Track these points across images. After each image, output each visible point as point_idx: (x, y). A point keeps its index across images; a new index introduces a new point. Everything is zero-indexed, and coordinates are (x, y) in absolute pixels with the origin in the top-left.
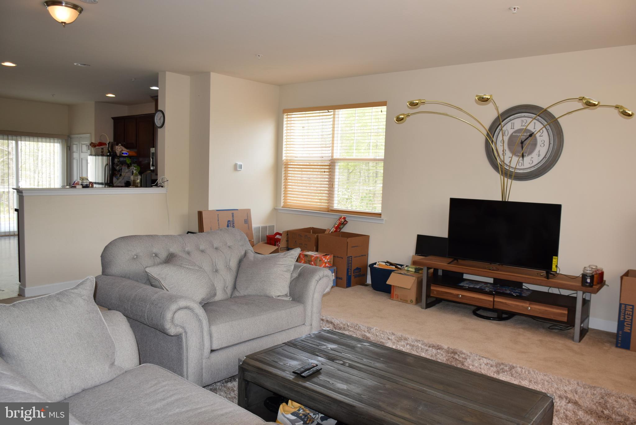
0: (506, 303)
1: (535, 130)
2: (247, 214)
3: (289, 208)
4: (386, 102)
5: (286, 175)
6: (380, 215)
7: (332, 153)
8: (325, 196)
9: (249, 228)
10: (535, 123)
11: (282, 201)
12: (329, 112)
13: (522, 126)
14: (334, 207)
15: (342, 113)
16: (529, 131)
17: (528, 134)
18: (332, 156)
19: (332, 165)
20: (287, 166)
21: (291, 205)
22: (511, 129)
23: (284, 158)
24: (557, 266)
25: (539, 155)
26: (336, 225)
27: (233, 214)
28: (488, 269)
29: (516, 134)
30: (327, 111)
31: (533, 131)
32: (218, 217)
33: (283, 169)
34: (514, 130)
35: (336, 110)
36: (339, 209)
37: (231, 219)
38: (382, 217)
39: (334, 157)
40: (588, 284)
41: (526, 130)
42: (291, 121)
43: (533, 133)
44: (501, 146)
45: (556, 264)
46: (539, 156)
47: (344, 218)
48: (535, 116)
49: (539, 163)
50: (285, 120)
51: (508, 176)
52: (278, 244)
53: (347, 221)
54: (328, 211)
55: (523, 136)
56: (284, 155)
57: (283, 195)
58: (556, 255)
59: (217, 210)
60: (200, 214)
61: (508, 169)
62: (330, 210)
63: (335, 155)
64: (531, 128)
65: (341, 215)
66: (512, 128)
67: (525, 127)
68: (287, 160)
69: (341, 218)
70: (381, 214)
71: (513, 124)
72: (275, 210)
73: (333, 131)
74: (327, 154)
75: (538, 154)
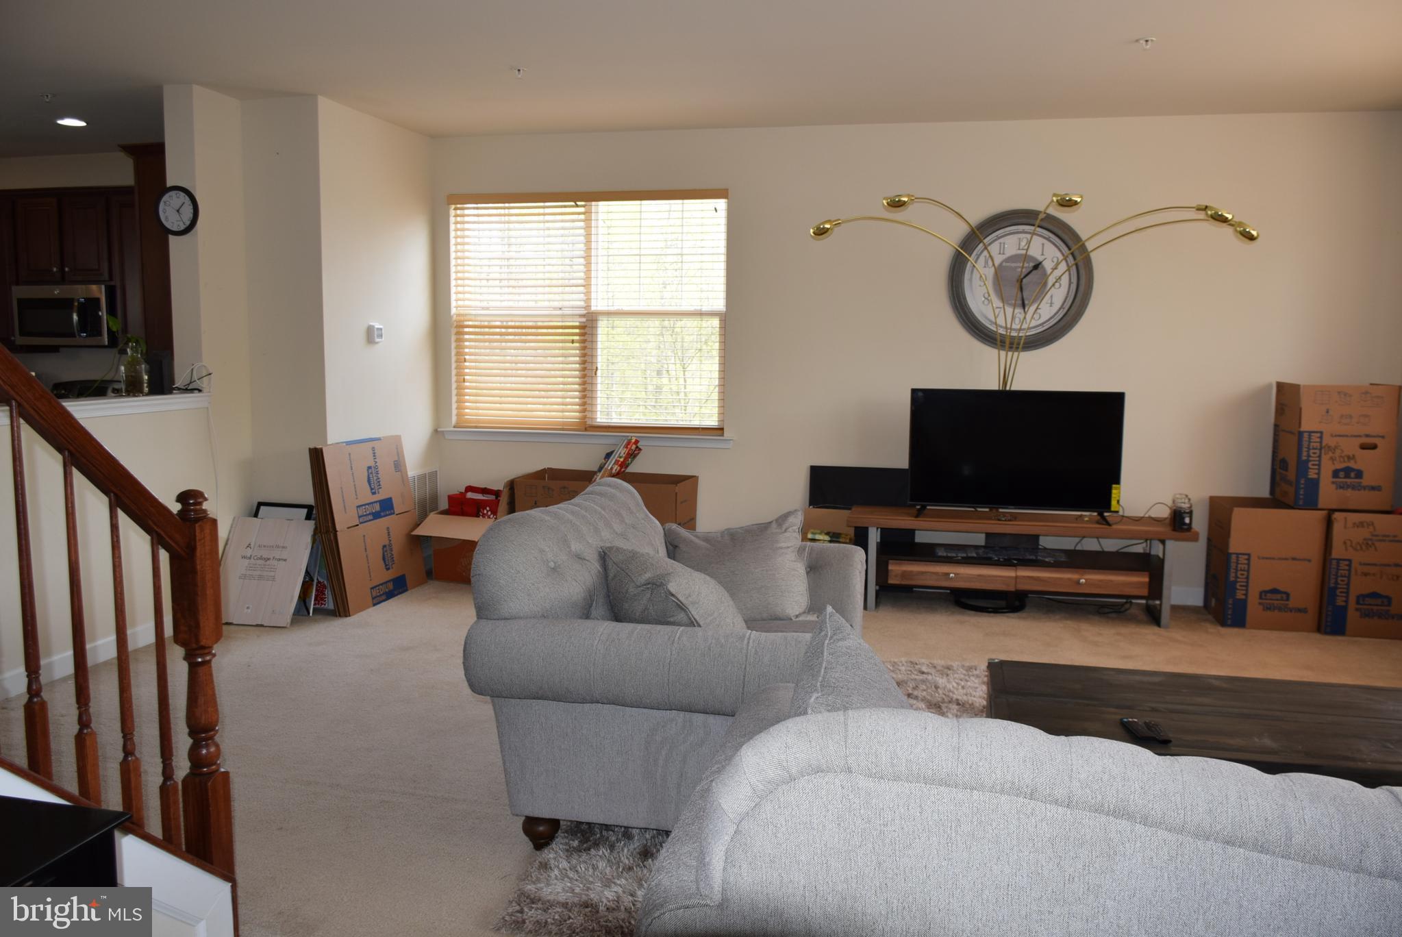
0: (1038, 577)
1: (1043, 258)
2: (397, 449)
3: (476, 427)
4: (727, 190)
5: (461, 350)
6: (719, 430)
7: (588, 300)
8: (574, 397)
9: (403, 481)
10: (1043, 244)
11: (454, 412)
12: (577, 206)
13: (1019, 249)
14: (598, 420)
15: (604, 209)
16: (1032, 258)
17: (1032, 264)
18: (588, 307)
19: (587, 328)
20: (461, 330)
21: (479, 421)
22: (1000, 254)
23: (454, 311)
24: (1118, 502)
25: (1051, 304)
26: (622, 460)
27: (373, 449)
28: (995, 520)
29: (1008, 264)
30: (573, 203)
31: (1040, 258)
32: (350, 459)
33: (453, 338)
34: (1004, 257)
35: (593, 203)
36: (608, 423)
37: (372, 464)
38: (725, 434)
39: (593, 308)
40: (1185, 527)
41: (1026, 257)
42: (463, 223)
43: (1040, 263)
44: (980, 286)
45: (1118, 498)
46: (1051, 306)
47: (637, 442)
48: (1032, 228)
49: (1051, 318)
50: (452, 220)
51: (999, 343)
52: (485, 512)
53: (640, 449)
54: (586, 430)
55: (1020, 268)
56: (453, 304)
57: (454, 399)
58: (1117, 481)
59: (349, 443)
60: (317, 456)
61: (995, 329)
62: (588, 427)
63: (593, 303)
64: (1035, 252)
65: (628, 436)
66: (1002, 252)
67: (1024, 252)
68: (458, 315)
69: (629, 443)
70: (722, 429)
71: (1002, 245)
72: (437, 433)
73: (588, 249)
74: (573, 301)
75: (1049, 302)
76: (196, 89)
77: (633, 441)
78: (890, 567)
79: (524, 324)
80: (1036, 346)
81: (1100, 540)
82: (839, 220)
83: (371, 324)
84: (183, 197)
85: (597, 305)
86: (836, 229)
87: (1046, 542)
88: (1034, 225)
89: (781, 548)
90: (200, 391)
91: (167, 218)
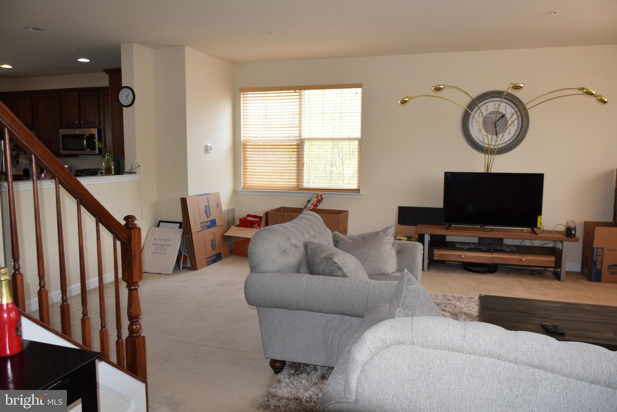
0: (503, 257)
1: (506, 112)
2: (218, 198)
3: (252, 189)
4: (362, 84)
5: (246, 156)
6: (358, 191)
7: (300, 133)
8: (294, 176)
9: (220, 212)
10: (506, 106)
11: (242, 182)
12: (296, 92)
13: (495, 109)
14: (305, 186)
15: (307, 93)
16: (501, 113)
17: (500, 115)
18: (300, 136)
19: (300, 146)
20: (245, 147)
21: (253, 186)
22: (486, 111)
23: (242, 138)
24: (541, 223)
25: (510, 133)
26: (315, 203)
27: (208, 198)
28: (483, 231)
29: (489, 116)
30: (294, 91)
31: (504, 113)
32: (198, 203)
33: (242, 150)
34: (488, 112)
35: (303, 91)
37: (207, 205)
38: (360, 192)
39: (302, 137)
40: (573, 235)
41: (497, 112)
42: (247, 100)
43: (504, 115)
44: (476, 125)
45: (540, 222)
46: (509, 134)
47: (321, 196)
48: (501, 99)
49: (509, 140)
50: (242, 99)
51: (485, 151)
52: (255, 226)
53: (323, 199)
54: (299, 190)
55: (495, 117)
56: (242, 135)
57: (242, 177)
58: (540, 214)
59: (197, 196)
60: (184, 201)
61: (483, 145)
62: (300, 189)
63: (302, 134)
64: (502, 110)
65: (318, 193)
66: (487, 110)
67: (497, 110)
68: (244, 140)
69: (318, 196)
71: (487, 107)
72: (235, 192)
73: (301, 111)
74: (293, 134)
75: (509, 132)
76: (135, 45)
77: (320, 195)
78: (435, 252)
79: (273, 144)
80: (503, 152)
81: (532, 241)
82: (412, 96)
83: (207, 144)
84: (129, 91)
85: (304, 136)
86: (410, 101)
87: (506, 242)
88: (501, 98)
89: (385, 243)
90: (135, 173)
91: (122, 100)
